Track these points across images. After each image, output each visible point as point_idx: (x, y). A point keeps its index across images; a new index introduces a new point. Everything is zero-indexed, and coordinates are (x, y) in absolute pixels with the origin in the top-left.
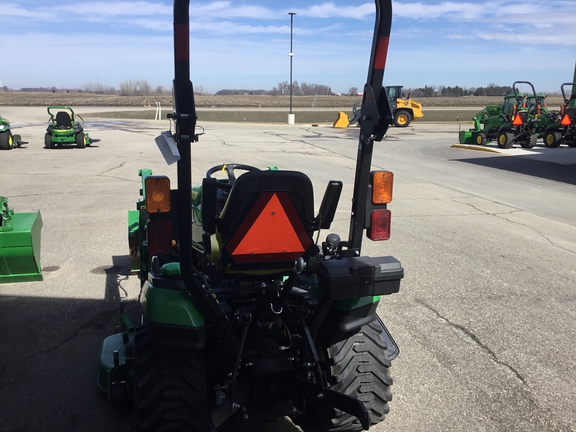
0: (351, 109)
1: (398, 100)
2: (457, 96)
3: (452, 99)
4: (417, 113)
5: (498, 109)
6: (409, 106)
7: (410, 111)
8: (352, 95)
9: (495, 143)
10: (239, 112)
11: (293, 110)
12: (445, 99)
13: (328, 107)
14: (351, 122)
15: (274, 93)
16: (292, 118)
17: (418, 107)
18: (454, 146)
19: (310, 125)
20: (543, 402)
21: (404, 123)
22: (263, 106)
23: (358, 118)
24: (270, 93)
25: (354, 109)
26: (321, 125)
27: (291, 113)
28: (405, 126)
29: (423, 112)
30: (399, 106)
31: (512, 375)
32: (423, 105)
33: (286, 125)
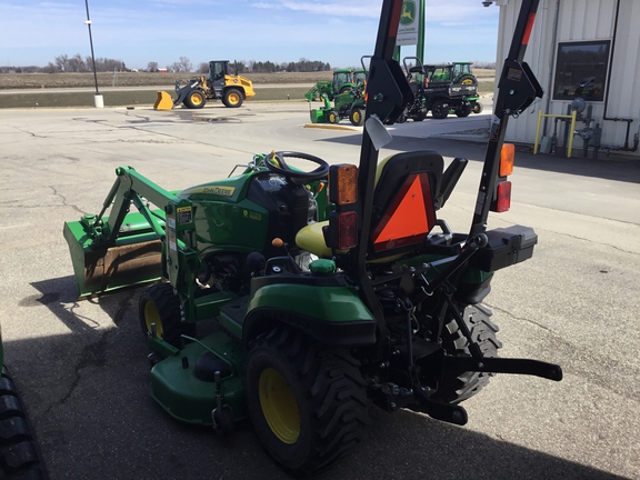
0: (173, 88)
1: (226, 77)
2: (269, 72)
3: (267, 76)
4: (249, 91)
5: (329, 86)
6: (239, 84)
7: (241, 89)
8: (152, 71)
9: (347, 121)
10: (19, 96)
11: (100, 90)
12: (259, 75)
13: (130, 85)
14: (175, 103)
15: (51, 70)
16: (99, 100)
17: (248, 85)
18: (306, 126)
19: (124, 108)
20: (574, 342)
21: (235, 103)
22: (46, 87)
23: (182, 98)
24: (45, 70)
25: (177, 87)
26: (138, 108)
27: (98, 94)
28: (238, 106)
29: (255, 90)
30: (228, 84)
31: (537, 327)
32: (253, 83)
33: (91, 109)
